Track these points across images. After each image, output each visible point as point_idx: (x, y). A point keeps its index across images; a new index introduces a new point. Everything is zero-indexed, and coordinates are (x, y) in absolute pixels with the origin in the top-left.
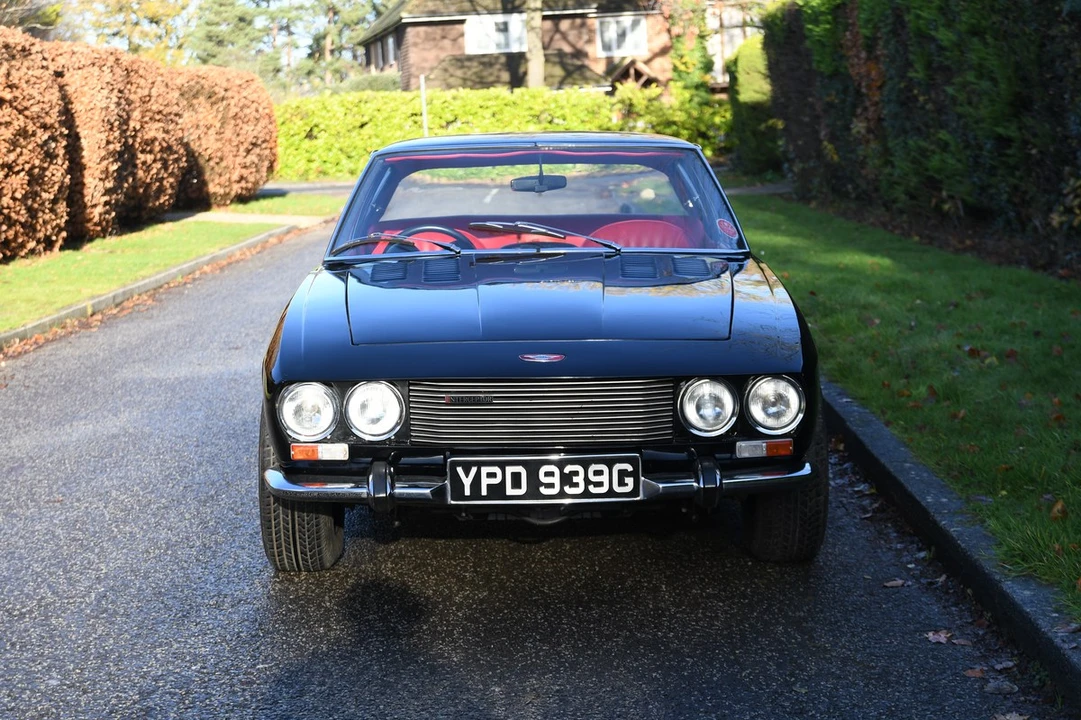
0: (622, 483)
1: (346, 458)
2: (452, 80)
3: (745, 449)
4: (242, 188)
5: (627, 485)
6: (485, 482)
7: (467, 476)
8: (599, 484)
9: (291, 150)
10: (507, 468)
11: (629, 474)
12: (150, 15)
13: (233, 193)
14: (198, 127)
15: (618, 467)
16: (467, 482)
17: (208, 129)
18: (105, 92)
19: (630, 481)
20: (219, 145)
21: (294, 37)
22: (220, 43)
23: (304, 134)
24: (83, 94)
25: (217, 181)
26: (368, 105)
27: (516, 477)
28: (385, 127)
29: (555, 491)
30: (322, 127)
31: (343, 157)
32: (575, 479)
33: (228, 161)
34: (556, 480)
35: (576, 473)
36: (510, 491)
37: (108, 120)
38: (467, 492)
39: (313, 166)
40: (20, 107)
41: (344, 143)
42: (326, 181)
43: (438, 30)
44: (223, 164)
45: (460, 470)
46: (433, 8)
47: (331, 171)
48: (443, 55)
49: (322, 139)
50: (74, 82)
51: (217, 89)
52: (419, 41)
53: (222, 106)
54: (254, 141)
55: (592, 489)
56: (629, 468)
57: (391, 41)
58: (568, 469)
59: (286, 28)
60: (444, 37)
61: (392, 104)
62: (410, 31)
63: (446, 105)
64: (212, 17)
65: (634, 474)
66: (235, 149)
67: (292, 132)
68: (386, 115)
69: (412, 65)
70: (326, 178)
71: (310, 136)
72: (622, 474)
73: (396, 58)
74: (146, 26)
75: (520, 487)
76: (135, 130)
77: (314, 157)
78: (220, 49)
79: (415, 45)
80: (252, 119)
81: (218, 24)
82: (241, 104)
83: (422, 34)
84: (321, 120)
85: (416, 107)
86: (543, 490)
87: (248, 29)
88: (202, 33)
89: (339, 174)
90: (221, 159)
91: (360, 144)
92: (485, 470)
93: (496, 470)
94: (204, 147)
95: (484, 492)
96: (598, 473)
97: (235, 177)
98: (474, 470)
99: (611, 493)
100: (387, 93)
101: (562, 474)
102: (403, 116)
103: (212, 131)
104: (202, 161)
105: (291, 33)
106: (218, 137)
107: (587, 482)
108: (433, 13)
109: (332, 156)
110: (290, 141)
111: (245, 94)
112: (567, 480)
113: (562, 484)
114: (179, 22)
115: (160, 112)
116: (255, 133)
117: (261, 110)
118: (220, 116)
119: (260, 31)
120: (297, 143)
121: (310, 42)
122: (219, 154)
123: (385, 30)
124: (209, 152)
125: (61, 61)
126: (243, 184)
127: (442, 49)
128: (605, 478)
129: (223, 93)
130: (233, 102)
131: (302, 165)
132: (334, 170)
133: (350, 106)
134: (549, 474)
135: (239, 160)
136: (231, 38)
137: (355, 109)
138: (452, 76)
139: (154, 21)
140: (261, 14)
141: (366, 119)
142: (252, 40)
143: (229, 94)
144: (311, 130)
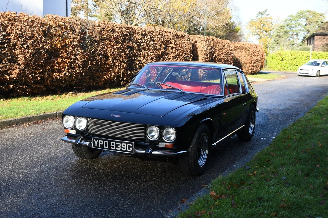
0: (129, 149)
1: (75, 134)
2: (324, 49)
3: (161, 145)
4: (252, 71)
5: (130, 149)
6: (100, 144)
7: (96, 141)
8: (124, 148)
9: (277, 63)
10: (104, 141)
11: (131, 147)
12: (265, 30)
13: (249, 72)
14: (242, 56)
15: (128, 145)
16: (96, 143)
17: (244, 57)
18: (206, 47)
19: (131, 148)
20: (246, 61)
21: (298, 37)
22: (280, 37)
23: (281, 60)
24: (200, 47)
25: (245, 69)
26: (297, 54)
27: (106, 143)
28: (300, 59)
29: (114, 148)
30: (285, 58)
31: (289, 66)
32: (119, 146)
33: (248, 65)
34: (114, 146)
35: (119, 145)
36: (105, 147)
37: (206, 53)
38: (96, 146)
39: (282, 67)
40: (178, 49)
41: (290, 63)
42: (284, 71)
43: (323, 37)
44: (247, 65)
45: (95, 140)
46: (322, 31)
47: (286, 69)
48: (323, 43)
49: (285, 61)
50: (199, 44)
51: (247, 48)
52: (317, 39)
53: (248, 52)
54: (256, 60)
55: (122, 149)
56: (131, 145)
57: (312, 39)
58: (117, 144)
59: (297, 35)
60: (324, 39)
61: (303, 54)
62: (315, 36)
63: (316, 55)
64: (279, 31)
65: (132, 147)
66: (250, 62)
67: (278, 59)
68: (301, 56)
69: (315, 45)
70: (285, 71)
71: (282, 60)
72: (129, 147)
73: (313, 43)
74: (264, 33)
75: (107, 146)
76: (216, 56)
77: (282, 65)
78: (280, 39)
79: (317, 40)
80: (256, 55)
81: (280, 33)
82: (253, 52)
83: (319, 38)
84: (285, 57)
85: (309, 55)
86: (112, 148)
87: (287, 34)
88: (276, 35)
89: (288, 70)
90: (246, 64)
91: (293, 63)
92: (100, 141)
93: (102, 141)
94: (243, 61)
95: (99, 146)
96: (124, 145)
97: (250, 68)
98: (97, 140)
99: (126, 151)
100: (302, 51)
101: (116, 144)
102: (305, 57)
103: (245, 57)
104: (242, 64)
105: (297, 36)
106: (246, 59)
107: (122, 147)
108: (322, 33)
109: (286, 66)
110: (277, 61)
111: (255, 49)
112: (117, 146)
113: (116, 147)
114: (272, 32)
115: (225, 52)
116: (257, 59)
117: (260, 53)
118: (247, 54)
119: (290, 35)
120: (279, 62)
121: (303, 38)
122: (246, 63)
123: (311, 36)
124: (244, 62)
125: (197, 39)
126: (252, 70)
127: (324, 42)
128: (125, 147)
129: (249, 49)
130: (251, 51)
131: (279, 67)
132: (287, 69)
133: (292, 54)
134: (113, 144)
135: (251, 65)
136: (282, 36)
137: (293, 55)
138: (325, 48)
139: (266, 32)
140: (291, 31)
141: (296, 57)
142: (287, 37)
143: (250, 49)
144: (282, 59)
